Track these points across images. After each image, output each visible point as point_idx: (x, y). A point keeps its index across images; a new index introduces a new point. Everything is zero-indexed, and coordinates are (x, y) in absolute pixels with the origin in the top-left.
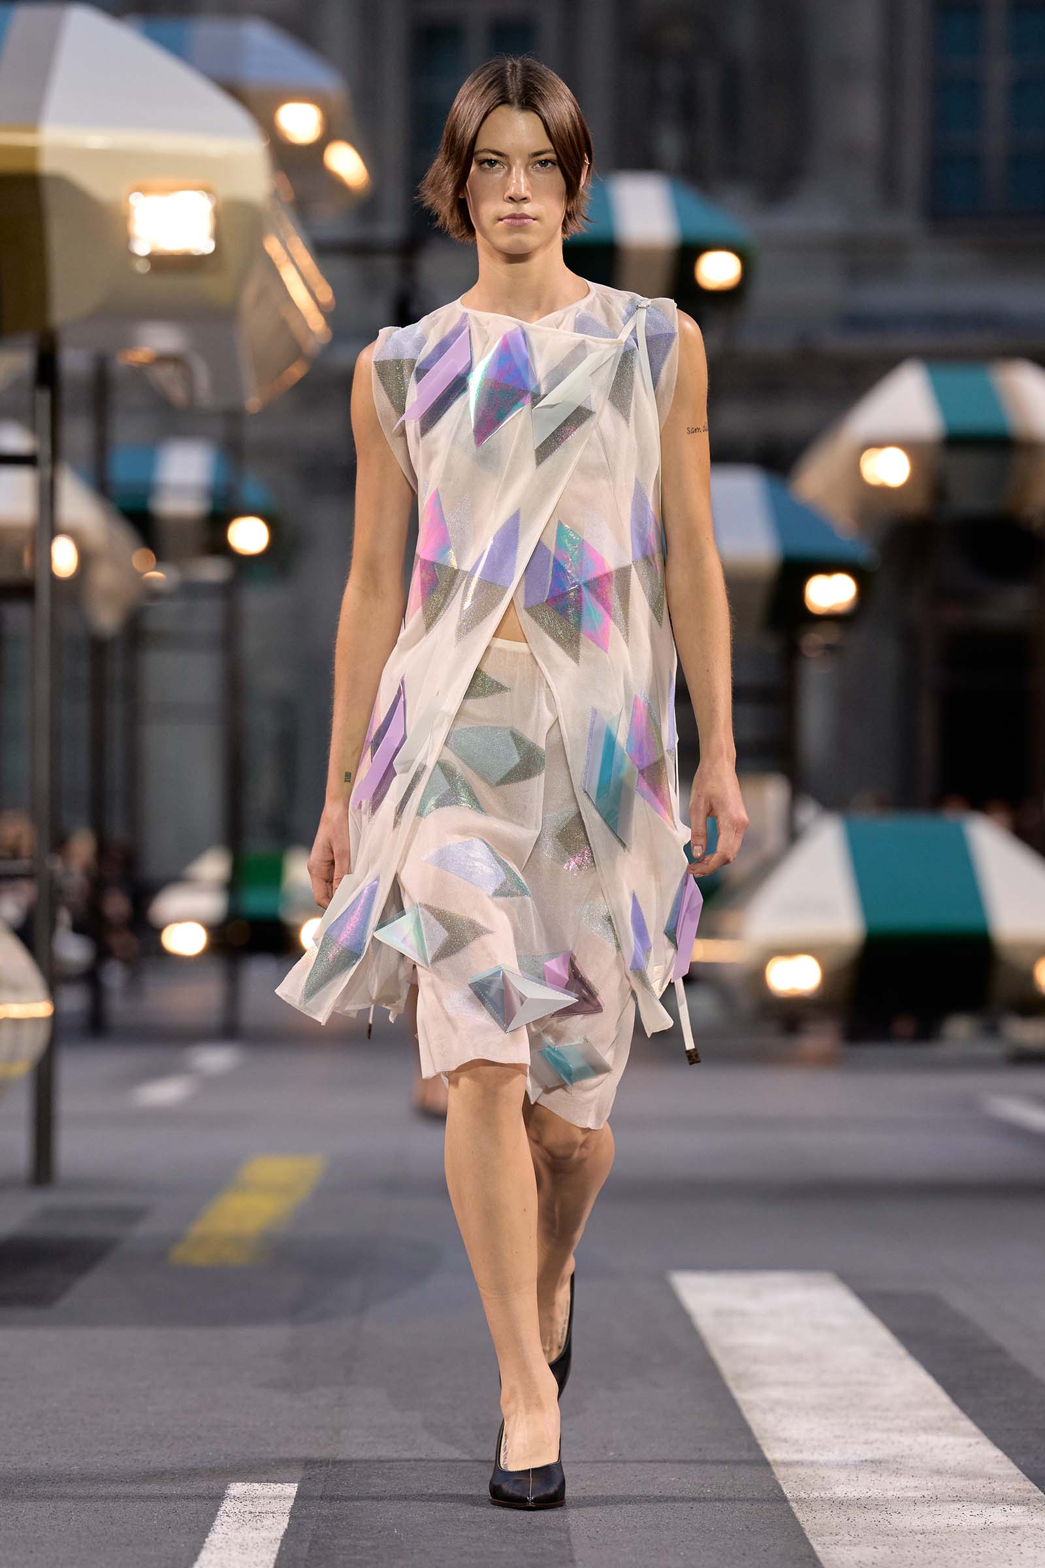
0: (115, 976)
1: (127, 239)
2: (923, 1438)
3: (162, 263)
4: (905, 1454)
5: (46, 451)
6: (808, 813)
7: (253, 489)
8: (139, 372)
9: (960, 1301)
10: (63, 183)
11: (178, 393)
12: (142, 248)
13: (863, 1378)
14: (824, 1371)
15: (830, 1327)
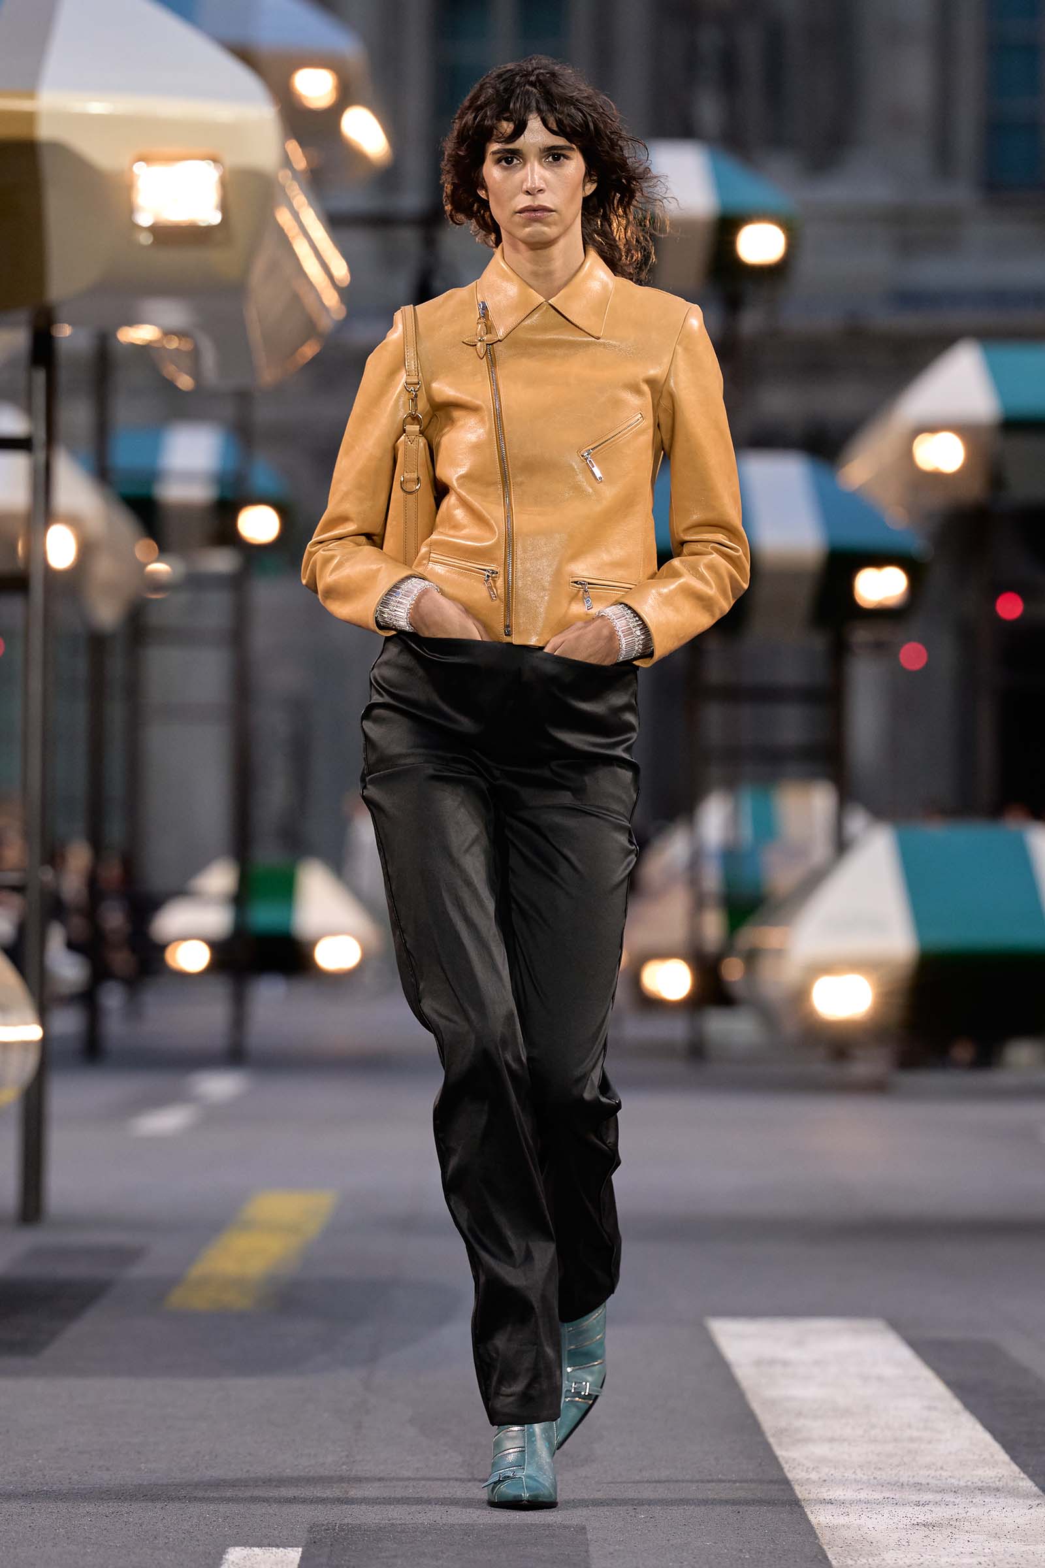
1: (131, 209)
3: (166, 235)
5: (41, 436)
7: (263, 476)
8: (142, 353)
9: (1021, 1350)
10: (60, 149)
12: (144, 219)
13: (915, 1434)
14: (873, 1427)
15: (880, 1379)
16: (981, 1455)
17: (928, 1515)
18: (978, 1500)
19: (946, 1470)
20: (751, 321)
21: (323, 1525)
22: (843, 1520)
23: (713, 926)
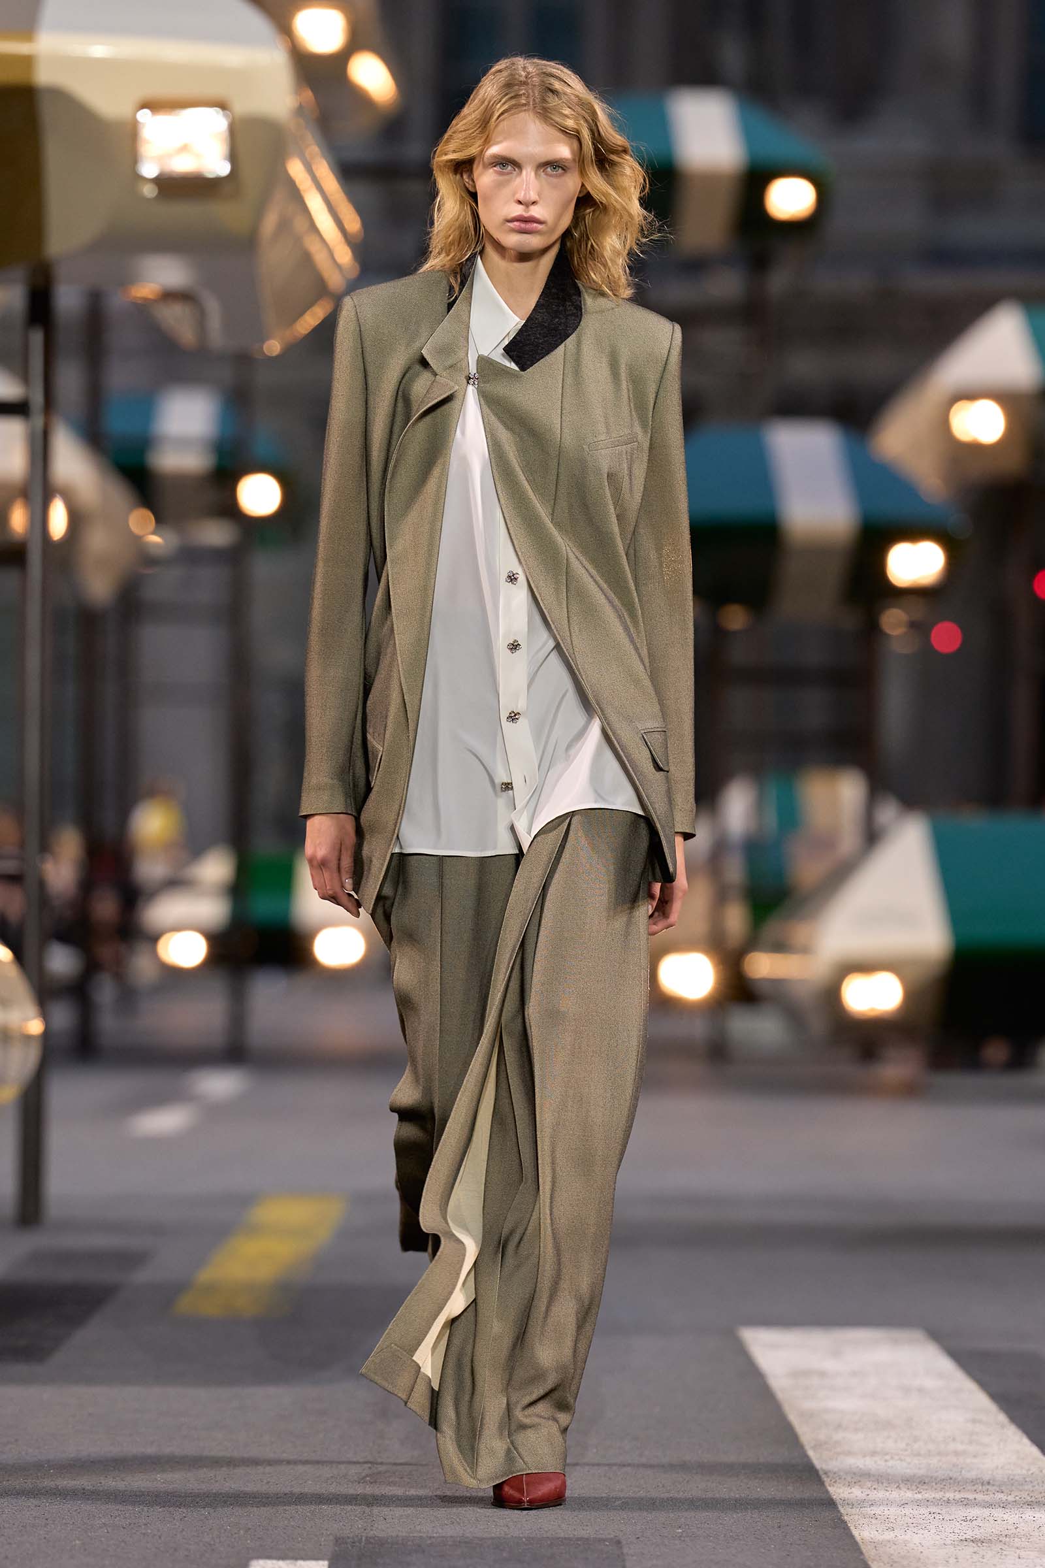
0: (105, 992)
1: (134, 158)
2: (1029, 1514)
3: (172, 186)
4: (1010, 1532)
5: (37, 399)
6: (888, 812)
8: (142, 309)
10: (60, 95)
11: (186, 334)
12: (149, 170)
13: (960, 1447)
14: (916, 1439)
15: (921, 1390)
16: (1029, 1470)
17: (977, 1531)
18: (1027, 1516)
19: (993, 1485)
20: (779, 281)
21: (348, 1538)
22: (889, 1535)
23: (736, 919)
